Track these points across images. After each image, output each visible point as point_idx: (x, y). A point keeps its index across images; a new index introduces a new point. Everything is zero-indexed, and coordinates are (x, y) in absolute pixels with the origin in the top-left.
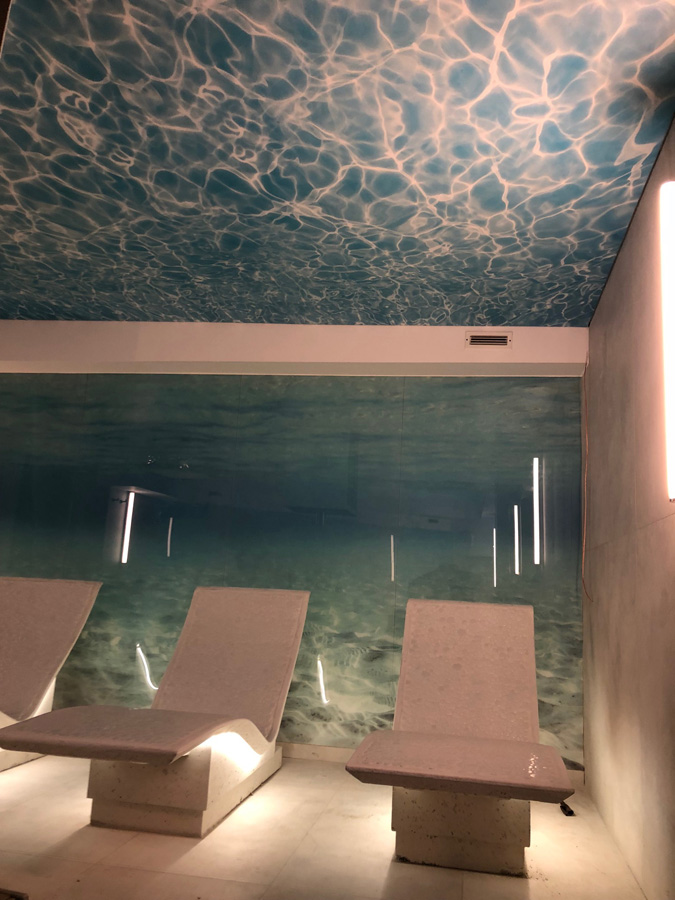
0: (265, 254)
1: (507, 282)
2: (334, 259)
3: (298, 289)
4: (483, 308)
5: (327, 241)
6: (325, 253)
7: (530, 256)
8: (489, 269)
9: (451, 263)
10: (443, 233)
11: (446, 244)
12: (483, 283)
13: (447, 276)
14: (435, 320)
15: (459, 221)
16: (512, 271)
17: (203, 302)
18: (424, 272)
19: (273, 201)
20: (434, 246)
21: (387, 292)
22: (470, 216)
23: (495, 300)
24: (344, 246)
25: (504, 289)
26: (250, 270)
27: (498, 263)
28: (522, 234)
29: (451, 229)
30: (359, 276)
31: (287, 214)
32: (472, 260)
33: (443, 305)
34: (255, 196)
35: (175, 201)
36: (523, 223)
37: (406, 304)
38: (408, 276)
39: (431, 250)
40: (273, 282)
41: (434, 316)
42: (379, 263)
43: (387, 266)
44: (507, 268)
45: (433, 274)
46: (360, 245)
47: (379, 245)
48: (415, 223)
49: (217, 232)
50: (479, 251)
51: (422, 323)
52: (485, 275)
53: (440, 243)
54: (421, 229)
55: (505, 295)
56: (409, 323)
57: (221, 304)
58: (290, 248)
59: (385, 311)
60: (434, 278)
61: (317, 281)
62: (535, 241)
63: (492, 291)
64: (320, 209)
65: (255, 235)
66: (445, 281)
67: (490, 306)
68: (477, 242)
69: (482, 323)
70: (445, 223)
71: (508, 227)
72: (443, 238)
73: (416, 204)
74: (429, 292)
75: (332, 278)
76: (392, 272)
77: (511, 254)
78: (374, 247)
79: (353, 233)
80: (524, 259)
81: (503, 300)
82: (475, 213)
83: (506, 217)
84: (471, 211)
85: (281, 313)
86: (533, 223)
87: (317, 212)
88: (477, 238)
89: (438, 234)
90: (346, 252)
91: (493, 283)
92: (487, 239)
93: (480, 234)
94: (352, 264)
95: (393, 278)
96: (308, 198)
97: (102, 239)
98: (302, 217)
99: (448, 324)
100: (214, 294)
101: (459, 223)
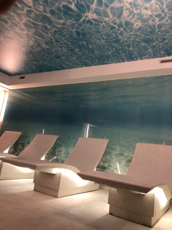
0: (88, 37)
1: (166, 35)
2: (108, 35)
3: (103, 49)
4: (162, 49)
5: (103, 28)
6: (104, 33)
7: (169, 21)
8: (157, 30)
9: (143, 30)
10: (136, 17)
11: (139, 21)
12: (158, 37)
13: (144, 36)
14: (148, 56)
15: (139, 10)
16: (166, 30)
17: (82, 59)
18: (137, 36)
19: (82, 14)
20: (135, 23)
21: (129, 47)
22: (142, 6)
23: (165, 44)
24: (108, 29)
25: (166, 39)
26: (88, 44)
27: (160, 26)
28: (163, 11)
29: (138, 14)
30: (117, 41)
31: (87, 19)
32: (150, 27)
33: (148, 50)
34: (76, 14)
35: (58, 21)
36: (161, 6)
37: (136, 51)
38: (132, 38)
39: (135, 25)
40: (95, 48)
41: (148, 54)
42: (121, 34)
43: (124, 35)
44: (163, 29)
45: (139, 36)
46: (113, 28)
47: (118, 26)
48: (125, 13)
49: (73, 30)
50: (151, 22)
51: (145, 59)
52: (157, 34)
53: (137, 21)
54: (128, 16)
55: (167, 41)
56: (141, 59)
57: (87, 59)
58: (94, 33)
59: (131, 55)
60: (141, 38)
61: (107, 45)
62: (169, 13)
63: (162, 40)
64: (95, 14)
65: (83, 30)
66: (145, 39)
67: (164, 47)
68: (148, 18)
69: (164, 56)
70: (135, 12)
71: (156, 9)
72: (137, 19)
73: (122, 5)
74: (142, 44)
75: (111, 43)
76: (127, 37)
77: (162, 22)
78: (117, 27)
79: (108, 22)
80: (168, 23)
81: (167, 43)
82: (143, 5)
83: (154, 4)
84: (141, 4)
85: (103, 60)
86: (165, 5)
87: (95, 16)
88: (148, 16)
89: (134, 17)
90: (110, 31)
91: (161, 36)
92: (151, 16)
93: (148, 14)
94: (114, 36)
95: (128, 40)
96: (90, 10)
97: (48, 39)
98: (92, 19)
99: (153, 58)
100: (83, 55)
101: (139, 11)
